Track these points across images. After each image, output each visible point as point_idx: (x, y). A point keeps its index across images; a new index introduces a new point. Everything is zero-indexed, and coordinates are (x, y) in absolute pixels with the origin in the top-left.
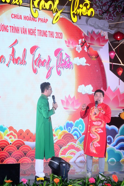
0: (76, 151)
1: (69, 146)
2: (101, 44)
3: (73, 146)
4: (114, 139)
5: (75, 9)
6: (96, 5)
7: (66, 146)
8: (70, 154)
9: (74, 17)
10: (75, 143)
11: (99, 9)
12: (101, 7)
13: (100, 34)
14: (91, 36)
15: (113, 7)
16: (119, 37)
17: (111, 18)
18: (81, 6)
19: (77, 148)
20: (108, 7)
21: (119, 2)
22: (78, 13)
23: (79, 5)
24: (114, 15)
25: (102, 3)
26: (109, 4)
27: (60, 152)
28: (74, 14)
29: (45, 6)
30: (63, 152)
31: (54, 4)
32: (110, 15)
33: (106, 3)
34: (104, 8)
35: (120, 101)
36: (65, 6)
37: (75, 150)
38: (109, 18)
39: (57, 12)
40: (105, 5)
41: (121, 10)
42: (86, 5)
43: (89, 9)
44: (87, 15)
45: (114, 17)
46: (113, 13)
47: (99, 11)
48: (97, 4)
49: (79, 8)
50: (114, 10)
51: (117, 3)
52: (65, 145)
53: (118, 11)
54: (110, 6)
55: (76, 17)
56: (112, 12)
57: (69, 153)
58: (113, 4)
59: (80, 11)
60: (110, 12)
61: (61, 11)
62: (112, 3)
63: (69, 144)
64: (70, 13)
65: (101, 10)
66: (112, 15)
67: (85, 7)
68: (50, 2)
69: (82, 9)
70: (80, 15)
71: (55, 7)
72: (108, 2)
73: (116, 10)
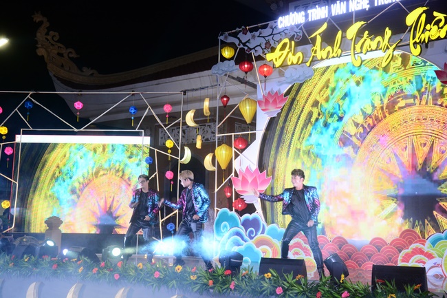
0: (427, 259)
3: (420, 249)
5: (418, 35)
7: (408, 249)
8: (416, 262)
9: (415, 47)
10: (424, 245)
18: (428, 27)
19: (427, 253)
22: (422, 41)
23: (425, 26)
27: (400, 258)
28: (415, 43)
29: (370, 47)
31: (383, 39)
36: (403, 36)
37: (425, 256)
42: (438, 22)
43: (442, 28)
44: (439, 38)
49: (424, 31)
52: (406, 247)
55: (418, 46)
57: (415, 260)
59: (425, 36)
63: (414, 246)
64: (409, 45)
67: (436, 26)
68: (379, 38)
69: (429, 31)
70: (426, 41)
71: (384, 43)
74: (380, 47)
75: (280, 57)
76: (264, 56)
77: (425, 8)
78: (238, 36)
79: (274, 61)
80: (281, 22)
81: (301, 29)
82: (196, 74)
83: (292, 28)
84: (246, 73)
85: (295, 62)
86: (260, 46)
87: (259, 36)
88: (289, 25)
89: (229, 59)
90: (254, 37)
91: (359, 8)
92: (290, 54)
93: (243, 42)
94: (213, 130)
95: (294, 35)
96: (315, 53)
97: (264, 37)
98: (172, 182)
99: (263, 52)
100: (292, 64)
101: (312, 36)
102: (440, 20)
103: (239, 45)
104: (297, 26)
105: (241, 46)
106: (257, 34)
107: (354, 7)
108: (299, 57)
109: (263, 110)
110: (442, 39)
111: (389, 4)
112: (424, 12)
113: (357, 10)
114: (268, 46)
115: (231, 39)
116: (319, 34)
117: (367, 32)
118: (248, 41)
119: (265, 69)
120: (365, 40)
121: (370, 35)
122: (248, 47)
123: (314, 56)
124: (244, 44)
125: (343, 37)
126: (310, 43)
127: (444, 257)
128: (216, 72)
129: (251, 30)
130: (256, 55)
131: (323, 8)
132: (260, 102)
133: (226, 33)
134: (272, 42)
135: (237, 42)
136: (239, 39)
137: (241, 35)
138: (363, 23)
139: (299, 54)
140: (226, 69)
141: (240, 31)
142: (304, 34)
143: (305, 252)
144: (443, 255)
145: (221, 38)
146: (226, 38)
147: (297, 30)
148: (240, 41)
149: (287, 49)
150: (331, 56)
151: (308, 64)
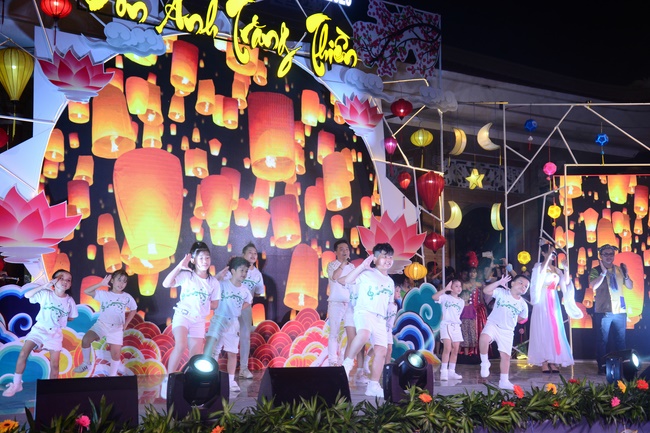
0: (322, 346)
1: (310, 335)
2: (370, 123)
3: (317, 334)
5: (321, 49)
6: (359, 43)
7: (303, 334)
8: (311, 352)
9: (319, 65)
11: (364, 53)
12: (369, 48)
13: (367, 102)
14: (352, 106)
15: (390, 49)
16: (402, 111)
17: (387, 72)
18: (331, 43)
20: (381, 49)
21: (402, 40)
22: (326, 59)
23: (328, 41)
24: (392, 65)
25: (370, 40)
26: (383, 43)
27: (292, 348)
28: (318, 59)
29: (262, 41)
30: (296, 347)
31: (280, 37)
32: (386, 66)
33: (377, 40)
34: (374, 50)
35: (405, 242)
36: (300, 43)
37: (321, 342)
38: (384, 71)
39: (285, 53)
40: (375, 44)
41: (405, 57)
42: (341, 42)
43: (346, 51)
44: (343, 64)
45: (392, 70)
46: (391, 62)
47: (365, 55)
48: (362, 42)
49: (328, 47)
50: (393, 56)
51: (398, 43)
52: (301, 332)
53: (400, 58)
54: (385, 48)
55: (322, 64)
56: (389, 59)
57: (310, 349)
58: (391, 43)
59: (329, 54)
60: (385, 59)
61: (293, 52)
62: (388, 41)
63: (310, 330)
64: (310, 57)
65: (368, 53)
66: (390, 65)
67: (340, 47)
69: (333, 49)
70: (331, 62)
71: (281, 43)
72: (381, 40)
73: (396, 56)
74: (275, 47)
77: (326, 18)
85: (132, 16)
96: (173, 13)
102: (343, 42)
108: (142, 11)
109: (54, 82)
110: (345, 65)
112: (326, 22)
117: (256, 17)
121: (260, 22)
123: (170, 20)
139: (142, 5)
143: (143, 352)
150: (201, 31)
151: (159, 29)
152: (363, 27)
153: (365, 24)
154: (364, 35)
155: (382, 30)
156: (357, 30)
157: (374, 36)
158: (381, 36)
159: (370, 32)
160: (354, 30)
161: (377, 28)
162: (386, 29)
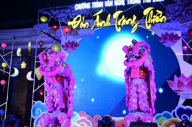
2: (173, 41)
4: (189, 118)
5: (149, 20)
6: (169, 13)
9: (148, 25)
11: (171, 16)
12: (174, 13)
13: (172, 33)
14: (164, 37)
15: (185, 11)
17: (183, 20)
18: (154, 16)
20: (180, 12)
22: (152, 22)
24: (186, 17)
25: (174, 10)
26: (181, 9)
29: (125, 23)
31: (132, 20)
32: (182, 18)
33: (178, 9)
34: (177, 13)
36: (142, 20)
38: (181, 20)
39: (135, 24)
40: (177, 11)
43: (161, 17)
44: (159, 22)
45: (186, 18)
47: (172, 16)
48: (170, 12)
49: (153, 18)
50: (186, 13)
51: (189, 7)
53: (191, 13)
54: (182, 11)
55: (150, 25)
60: (183, 15)
61: (138, 24)
62: (184, 8)
64: (145, 24)
65: (173, 15)
66: (185, 17)
67: (158, 17)
68: (130, 19)
69: (155, 18)
70: (154, 23)
71: (133, 22)
72: (180, 9)
73: (188, 12)
74: (131, 24)
75: (76, 24)
76: (66, 23)
77: (152, 8)
78: (51, 11)
79: (72, 26)
80: (77, 7)
81: (88, 11)
82: (19, 30)
83: (83, 10)
84: (55, 30)
85: (84, 27)
86: (64, 17)
87: (63, 13)
88: (81, 9)
89: (45, 23)
90: (60, 13)
91: (119, 4)
92: (82, 23)
93: (54, 14)
94: (19, 62)
95: (84, 14)
96: (96, 23)
97: (66, 13)
98: (4, 87)
99: (66, 21)
100: (83, 28)
101: (94, 15)
102: (160, 14)
103: (51, 16)
104: (86, 9)
105: (52, 16)
106: (62, 11)
107: (117, 4)
108: (87, 25)
109: (65, 50)
110: (161, 23)
111: (135, 4)
112: (152, 9)
113: (118, 5)
114: (68, 18)
115: (46, 13)
116: (98, 15)
117: (124, 16)
118: (57, 14)
119: (67, 29)
120: (123, 20)
121: (125, 17)
122: (57, 18)
123: (95, 25)
124: (54, 16)
125: (112, 17)
126: (92, 19)
127: (162, 125)
128: (36, 29)
129: (59, 9)
130: (62, 22)
131: (101, 2)
132: (63, 46)
133: (43, 9)
134: (71, 17)
135: (50, 14)
136: (51, 13)
137: (52, 11)
138: (121, 11)
139: (87, 23)
140: (43, 28)
141: (52, 9)
142: (89, 14)
143: (87, 124)
144: (161, 124)
145: (40, 11)
146: (43, 11)
147: (85, 12)
148: (52, 14)
149: (80, 20)
150: (105, 26)
151: (92, 29)
152: (171, 6)
153: (172, 5)
154: (172, 9)
155: (181, 5)
156: (168, 8)
157: (177, 8)
158: (181, 7)
159: (174, 7)
160: (167, 9)
161: (178, 5)
162: (183, 3)
